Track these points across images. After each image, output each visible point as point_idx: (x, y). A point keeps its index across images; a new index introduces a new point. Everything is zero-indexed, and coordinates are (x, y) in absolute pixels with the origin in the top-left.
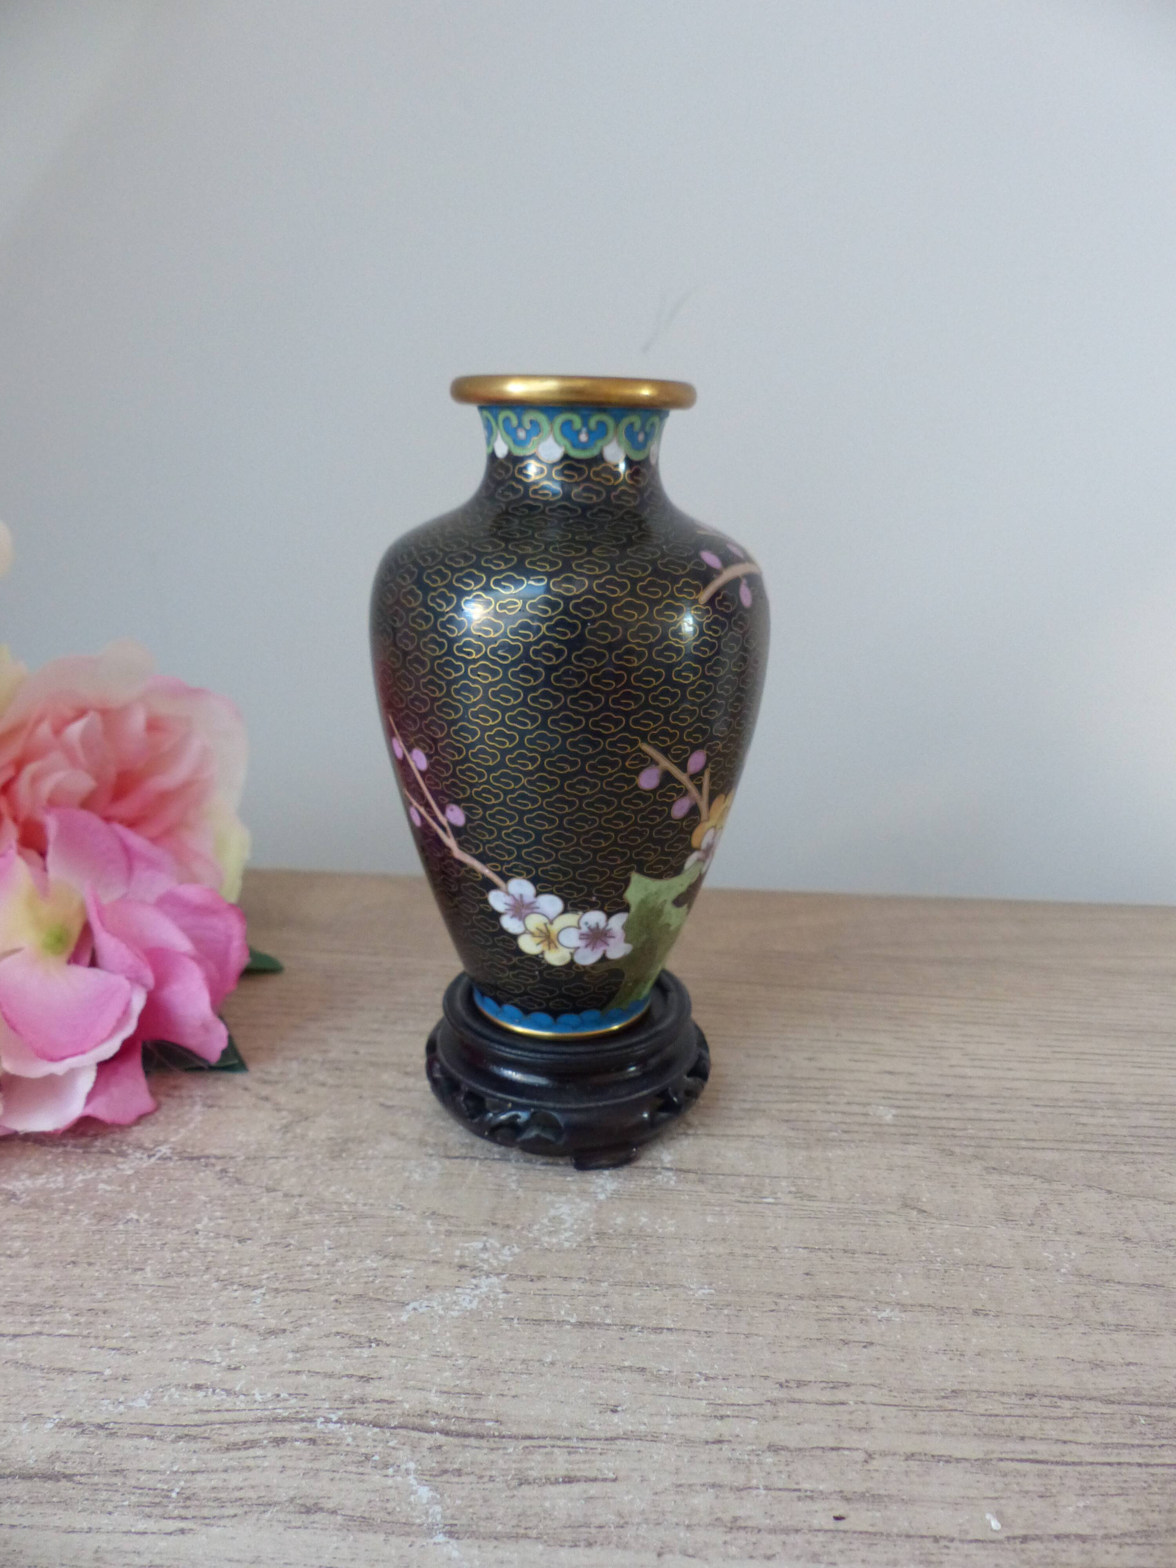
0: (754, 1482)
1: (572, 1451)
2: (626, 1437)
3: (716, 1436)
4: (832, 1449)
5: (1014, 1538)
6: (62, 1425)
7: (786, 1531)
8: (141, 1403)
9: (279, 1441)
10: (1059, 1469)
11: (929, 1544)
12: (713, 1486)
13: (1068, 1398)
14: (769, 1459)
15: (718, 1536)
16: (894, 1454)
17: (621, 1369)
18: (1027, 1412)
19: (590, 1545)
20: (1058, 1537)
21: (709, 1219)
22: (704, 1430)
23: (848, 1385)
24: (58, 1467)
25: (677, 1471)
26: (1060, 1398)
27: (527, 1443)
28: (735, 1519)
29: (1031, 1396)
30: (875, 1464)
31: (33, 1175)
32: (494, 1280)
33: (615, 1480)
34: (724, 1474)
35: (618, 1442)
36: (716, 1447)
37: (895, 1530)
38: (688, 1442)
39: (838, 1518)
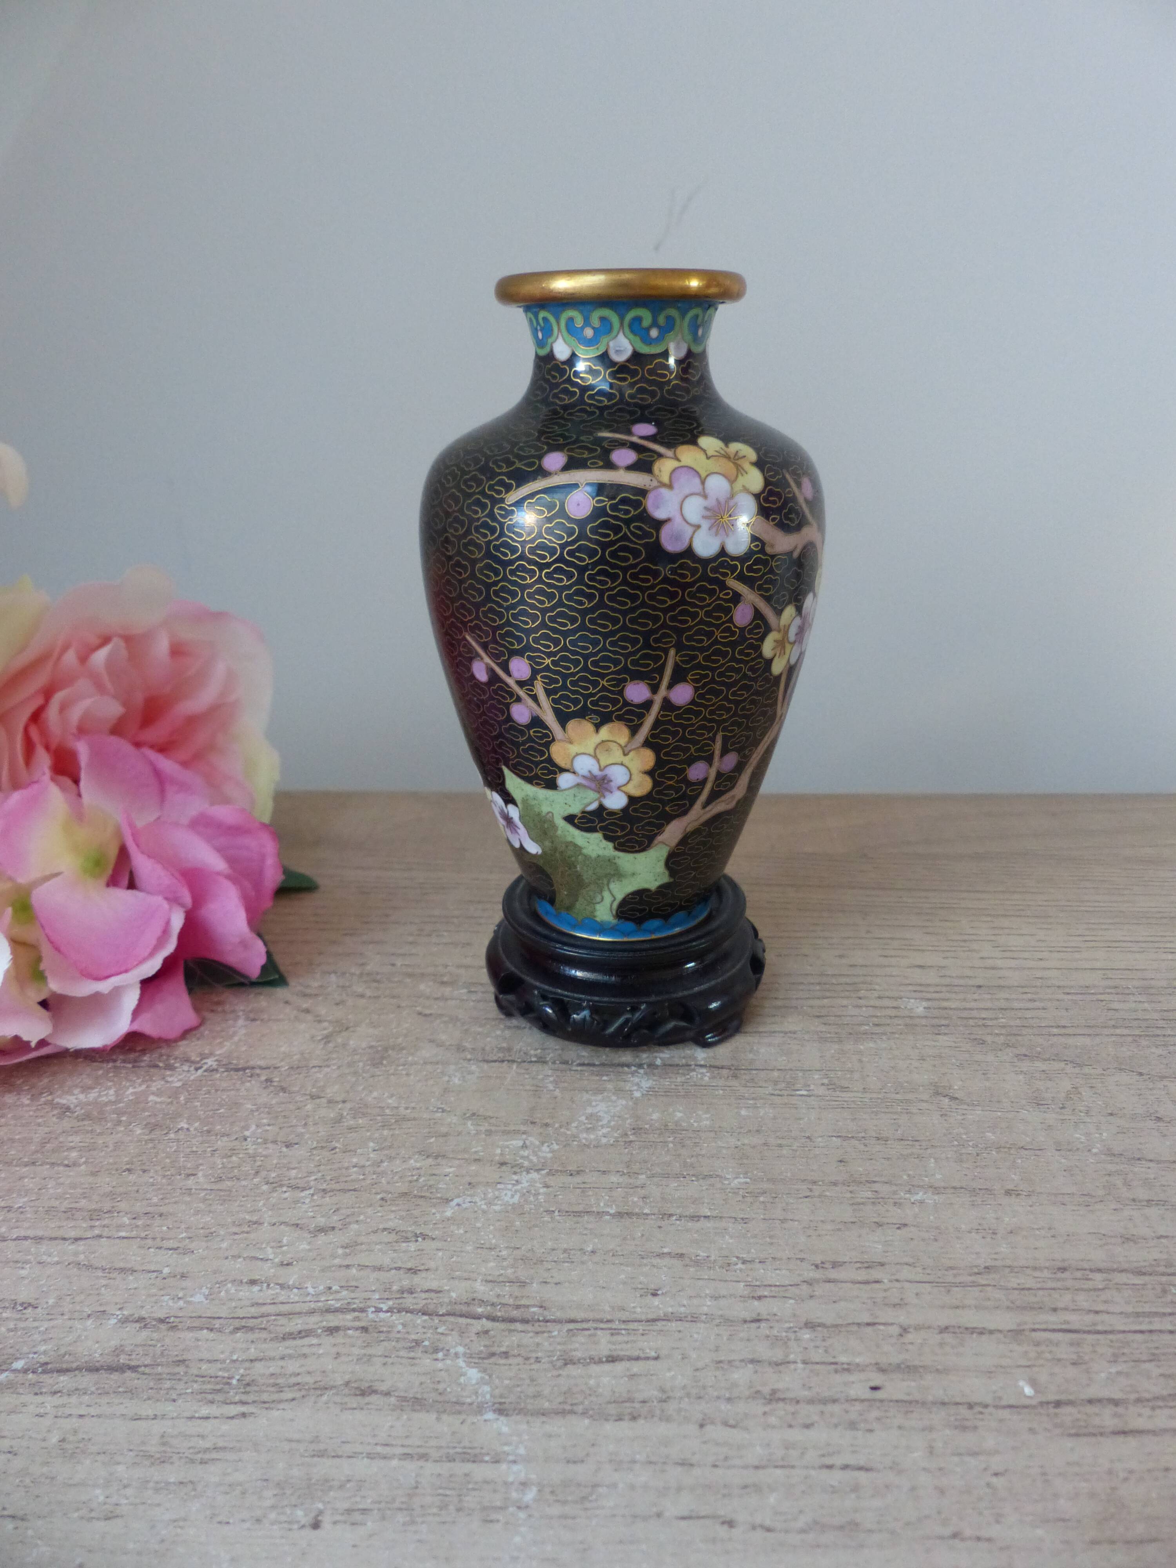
0: (792, 1357)
1: (615, 1332)
2: (667, 1318)
3: (754, 1316)
4: (868, 1324)
5: (1048, 1403)
6: (125, 1321)
7: (824, 1401)
8: (198, 1298)
9: (332, 1331)
10: (1090, 1337)
11: (964, 1411)
12: (752, 1361)
13: (1099, 1270)
14: (806, 1335)
15: (758, 1408)
16: (929, 1327)
17: (661, 1255)
18: (1059, 1285)
19: (634, 1418)
20: (1090, 1401)
21: (743, 1112)
22: (741, 1310)
23: (882, 1265)
24: (123, 1359)
25: (717, 1349)
26: (1091, 1270)
27: (572, 1326)
28: (774, 1392)
29: (1063, 1269)
30: (910, 1337)
31: (86, 1089)
32: (534, 1175)
33: (656, 1358)
34: (763, 1351)
35: (659, 1324)
36: (754, 1325)
37: (930, 1398)
38: (727, 1321)
39: (875, 1388)
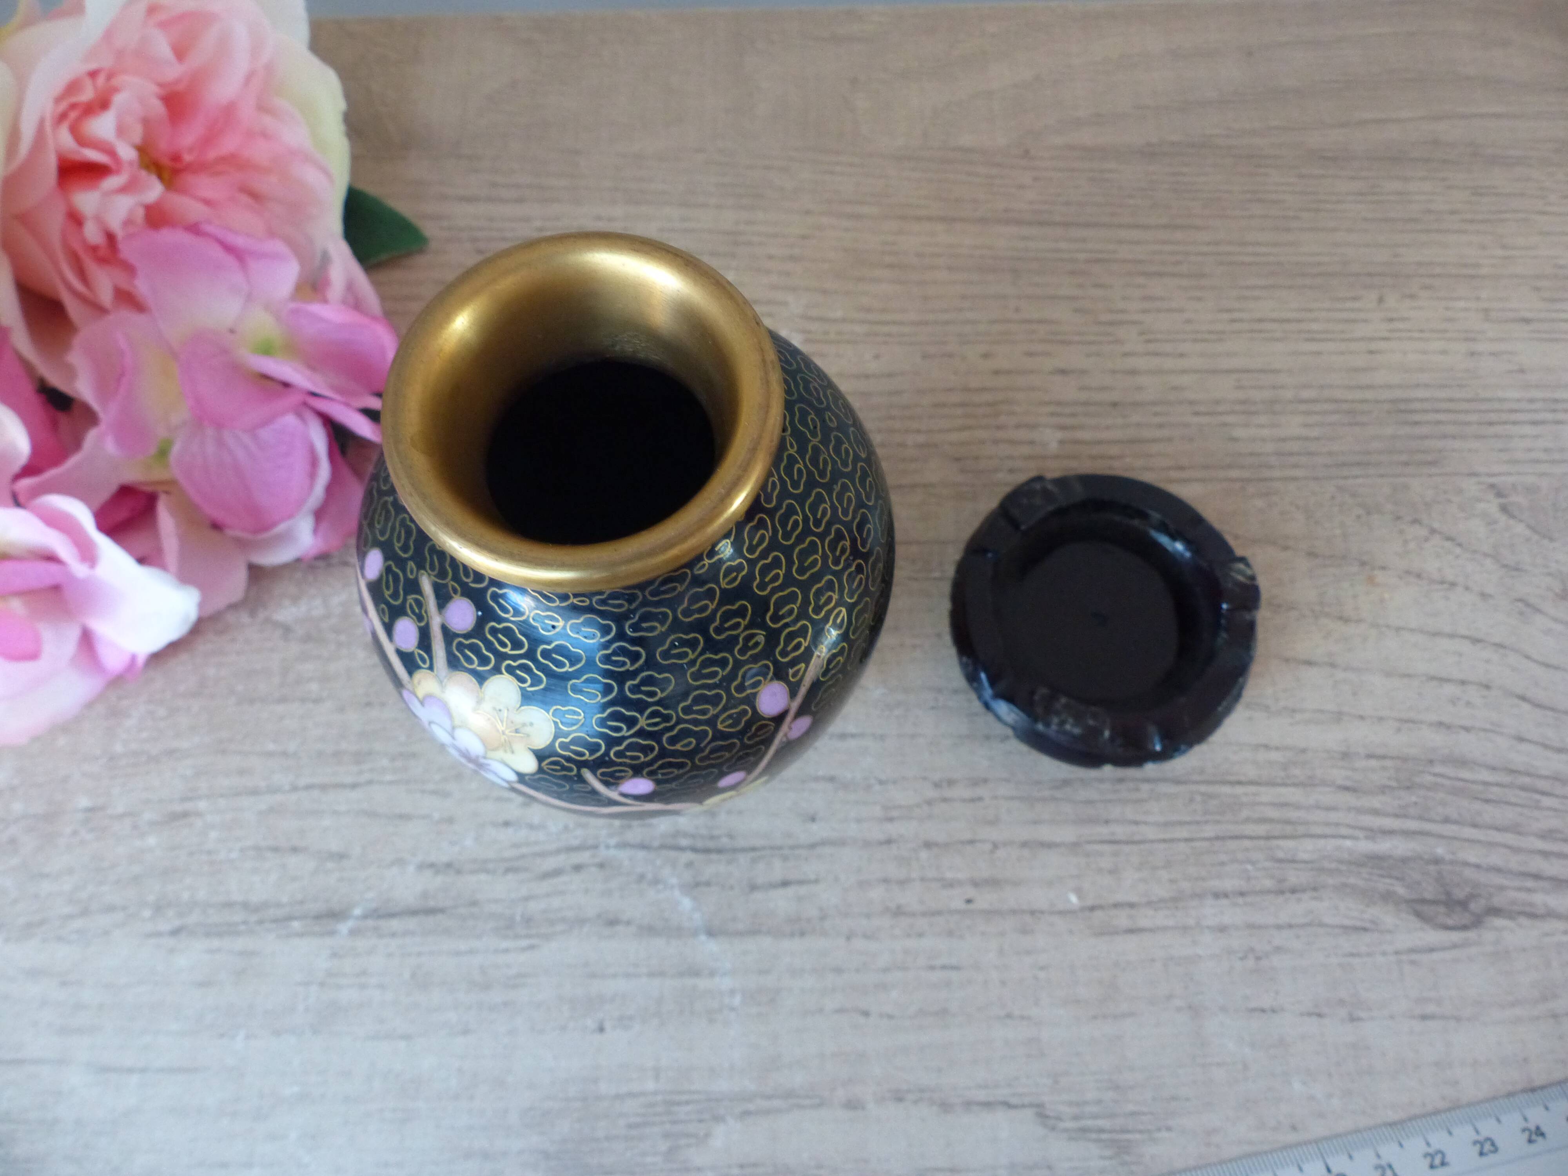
0: (913, 875)
1: (785, 859)
2: (824, 843)
3: (887, 837)
4: (970, 842)
5: (1085, 908)
6: (422, 867)
7: (933, 914)
11: (1027, 917)
12: (884, 881)
14: (924, 854)
15: (887, 921)
16: (1013, 843)
17: (817, 779)
19: (802, 935)
20: (1115, 906)
22: (876, 832)
23: (987, 779)
25: (859, 870)
27: (754, 854)
28: (899, 907)
30: (998, 853)
33: (816, 881)
34: (892, 870)
35: (818, 848)
36: (887, 846)
37: (1006, 908)
38: (868, 844)
39: (969, 901)
